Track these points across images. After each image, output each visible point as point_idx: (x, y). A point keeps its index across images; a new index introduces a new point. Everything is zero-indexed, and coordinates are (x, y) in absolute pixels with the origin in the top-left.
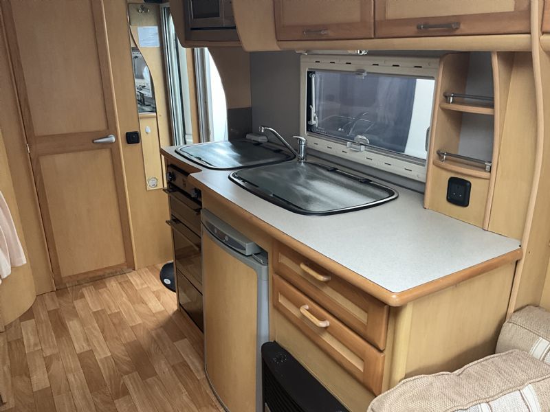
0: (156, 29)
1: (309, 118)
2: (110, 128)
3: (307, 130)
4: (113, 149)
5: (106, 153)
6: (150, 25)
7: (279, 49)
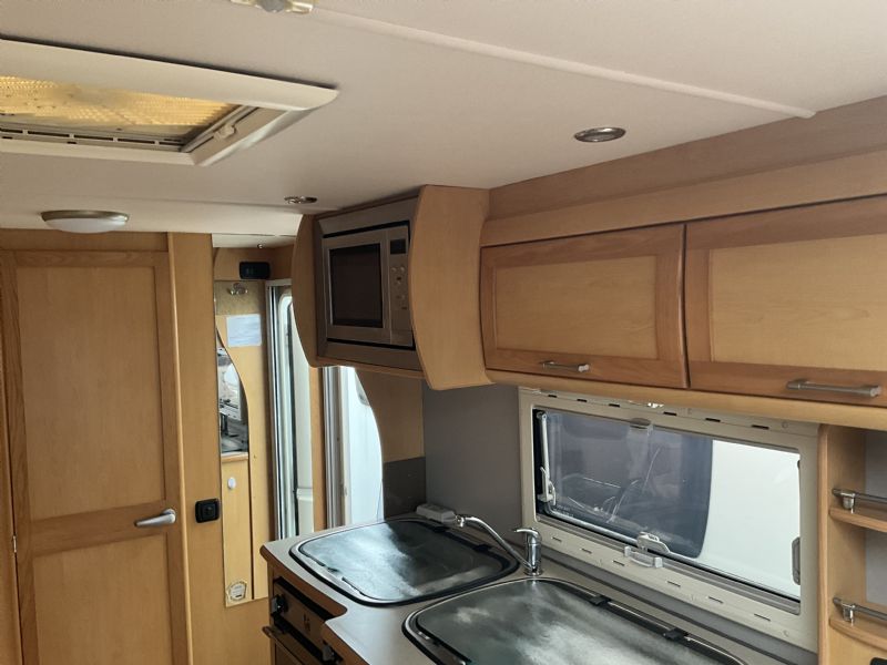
0: (256, 318)
1: (539, 489)
2: (169, 497)
3: (537, 511)
4: (171, 535)
5: (157, 544)
6: (248, 313)
7: (489, 382)
